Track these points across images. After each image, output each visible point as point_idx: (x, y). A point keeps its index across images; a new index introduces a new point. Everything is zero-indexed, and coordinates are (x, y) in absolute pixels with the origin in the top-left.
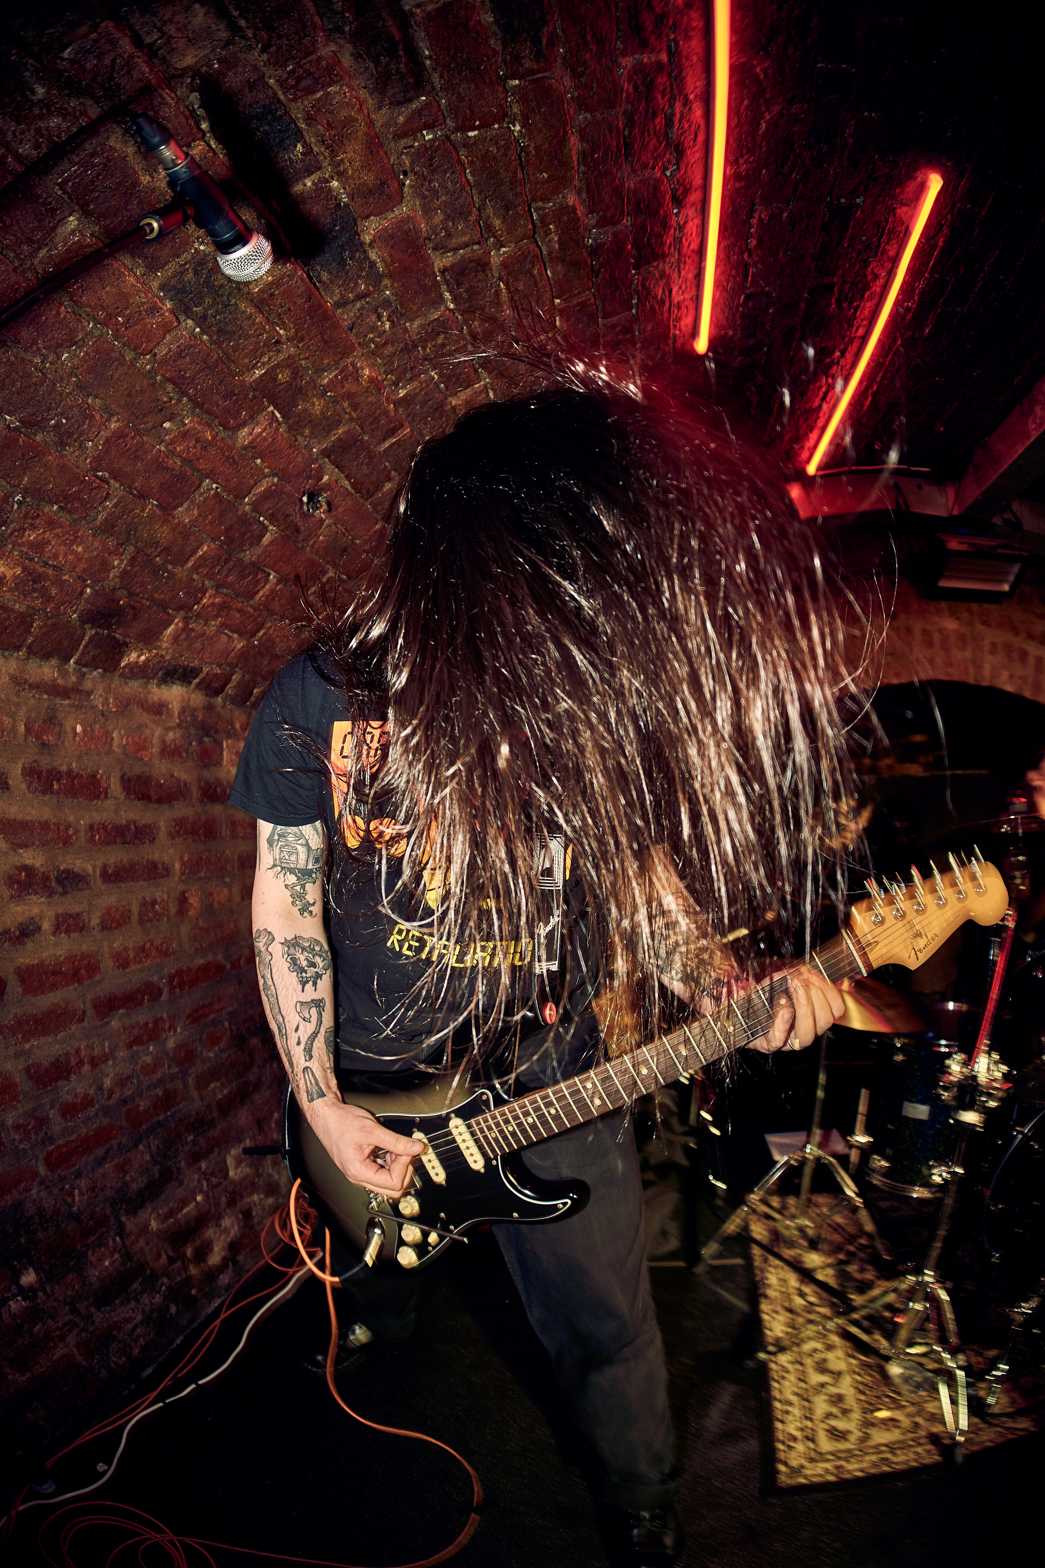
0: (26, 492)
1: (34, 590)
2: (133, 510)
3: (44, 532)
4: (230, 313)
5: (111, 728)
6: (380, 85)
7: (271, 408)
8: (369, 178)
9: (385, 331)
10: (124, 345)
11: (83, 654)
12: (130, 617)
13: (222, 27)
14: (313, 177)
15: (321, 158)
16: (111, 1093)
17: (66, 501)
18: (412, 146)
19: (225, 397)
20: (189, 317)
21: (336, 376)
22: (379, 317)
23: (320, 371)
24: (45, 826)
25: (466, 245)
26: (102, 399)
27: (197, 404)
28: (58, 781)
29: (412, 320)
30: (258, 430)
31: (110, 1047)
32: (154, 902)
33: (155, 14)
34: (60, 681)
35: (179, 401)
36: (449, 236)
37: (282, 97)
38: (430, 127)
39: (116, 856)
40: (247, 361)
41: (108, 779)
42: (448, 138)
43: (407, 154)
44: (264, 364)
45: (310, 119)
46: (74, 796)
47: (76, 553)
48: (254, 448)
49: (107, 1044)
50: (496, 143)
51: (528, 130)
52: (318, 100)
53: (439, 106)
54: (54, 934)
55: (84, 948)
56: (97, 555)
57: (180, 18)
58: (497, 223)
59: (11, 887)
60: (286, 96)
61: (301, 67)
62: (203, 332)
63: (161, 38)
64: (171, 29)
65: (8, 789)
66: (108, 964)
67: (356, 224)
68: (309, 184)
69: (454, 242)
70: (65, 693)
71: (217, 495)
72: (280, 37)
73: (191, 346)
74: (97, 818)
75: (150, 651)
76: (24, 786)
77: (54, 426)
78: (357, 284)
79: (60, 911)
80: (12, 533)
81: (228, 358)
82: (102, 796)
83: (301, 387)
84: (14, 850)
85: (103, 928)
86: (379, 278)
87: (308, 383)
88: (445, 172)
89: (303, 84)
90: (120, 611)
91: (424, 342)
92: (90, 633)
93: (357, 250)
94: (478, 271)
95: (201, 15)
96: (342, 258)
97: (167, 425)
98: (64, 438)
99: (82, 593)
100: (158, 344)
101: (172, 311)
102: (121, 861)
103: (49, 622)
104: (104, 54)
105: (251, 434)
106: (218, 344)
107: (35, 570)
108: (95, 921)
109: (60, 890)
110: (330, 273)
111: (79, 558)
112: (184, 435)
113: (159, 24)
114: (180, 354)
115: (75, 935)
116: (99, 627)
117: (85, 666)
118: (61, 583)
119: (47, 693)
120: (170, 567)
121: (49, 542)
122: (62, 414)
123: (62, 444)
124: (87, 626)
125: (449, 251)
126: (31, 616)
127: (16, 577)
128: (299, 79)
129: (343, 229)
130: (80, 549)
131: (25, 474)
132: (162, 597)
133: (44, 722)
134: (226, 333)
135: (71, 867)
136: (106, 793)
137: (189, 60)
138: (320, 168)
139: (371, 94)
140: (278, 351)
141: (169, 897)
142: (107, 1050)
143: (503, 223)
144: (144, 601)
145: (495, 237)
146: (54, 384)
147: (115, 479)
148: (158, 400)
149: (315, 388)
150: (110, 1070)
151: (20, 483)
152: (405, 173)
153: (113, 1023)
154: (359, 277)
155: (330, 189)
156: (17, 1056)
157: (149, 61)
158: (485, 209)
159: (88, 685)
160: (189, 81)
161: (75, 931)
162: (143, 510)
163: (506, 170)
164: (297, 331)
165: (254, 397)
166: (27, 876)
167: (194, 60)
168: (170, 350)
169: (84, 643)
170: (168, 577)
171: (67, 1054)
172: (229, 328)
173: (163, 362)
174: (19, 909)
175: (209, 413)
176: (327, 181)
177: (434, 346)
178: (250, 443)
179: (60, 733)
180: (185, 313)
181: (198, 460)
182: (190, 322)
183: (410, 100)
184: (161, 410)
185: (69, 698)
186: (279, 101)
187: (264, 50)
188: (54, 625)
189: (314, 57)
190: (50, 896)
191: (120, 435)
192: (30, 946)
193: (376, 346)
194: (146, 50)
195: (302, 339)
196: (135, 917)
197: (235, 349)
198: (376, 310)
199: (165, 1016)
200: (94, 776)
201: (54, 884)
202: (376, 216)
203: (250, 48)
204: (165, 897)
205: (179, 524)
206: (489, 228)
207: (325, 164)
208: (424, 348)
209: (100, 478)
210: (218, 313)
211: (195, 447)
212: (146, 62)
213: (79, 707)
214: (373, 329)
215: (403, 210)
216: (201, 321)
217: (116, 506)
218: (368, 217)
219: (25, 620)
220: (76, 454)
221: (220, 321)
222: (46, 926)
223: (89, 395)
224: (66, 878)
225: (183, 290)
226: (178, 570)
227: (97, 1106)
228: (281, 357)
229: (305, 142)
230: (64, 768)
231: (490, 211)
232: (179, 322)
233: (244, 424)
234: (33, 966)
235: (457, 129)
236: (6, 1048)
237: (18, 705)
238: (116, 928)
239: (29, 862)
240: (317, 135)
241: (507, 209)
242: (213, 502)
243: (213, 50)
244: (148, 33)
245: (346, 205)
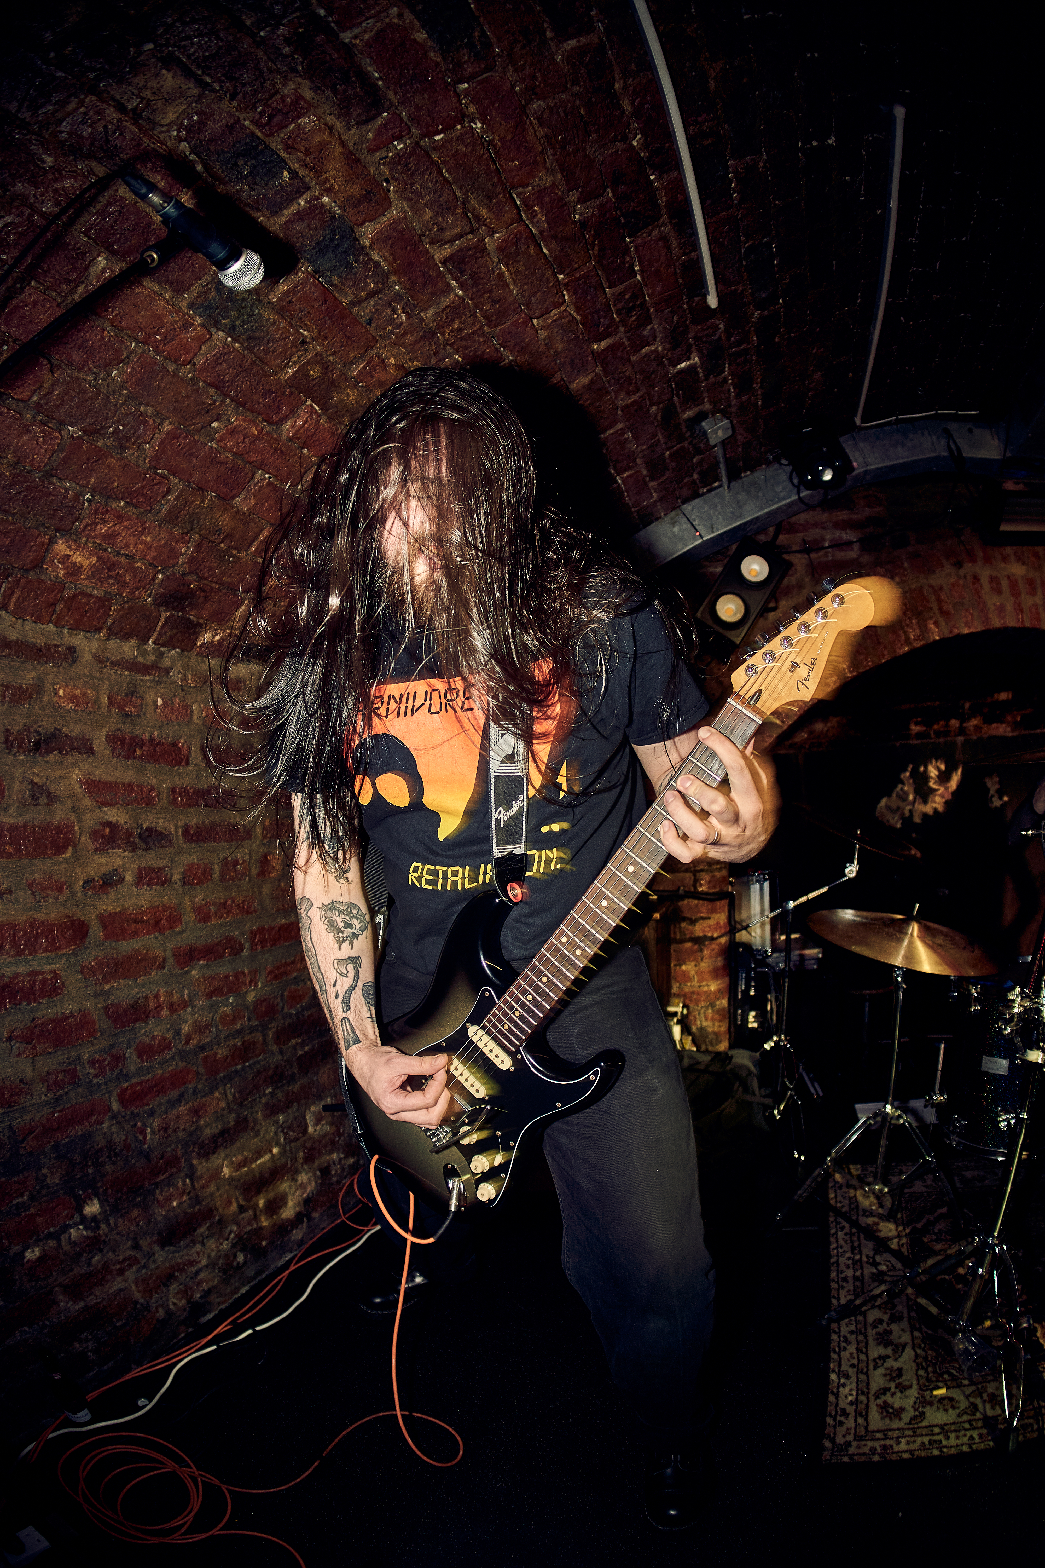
0: (94, 491)
1: (110, 577)
2: (194, 501)
3: (114, 525)
4: (256, 322)
5: (190, 701)
6: (344, 110)
7: (309, 402)
8: (355, 190)
9: (401, 324)
10: (166, 358)
11: (160, 634)
12: (202, 599)
13: (191, 85)
14: (304, 196)
15: (308, 179)
16: (189, 1038)
17: (131, 498)
18: (387, 157)
19: (264, 396)
20: (219, 329)
21: (364, 368)
22: (394, 311)
23: (349, 364)
24: (129, 787)
25: (460, 236)
26: (152, 406)
27: (240, 404)
28: (141, 748)
29: (425, 310)
30: (300, 422)
31: (189, 995)
32: (236, 863)
33: (130, 84)
34: (140, 660)
35: (223, 402)
36: (442, 230)
37: (260, 134)
38: (399, 138)
39: (197, 818)
40: (279, 361)
41: (189, 747)
42: (417, 144)
43: (384, 164)
44: (294, 363)
45: (289, 148)
46: (157, 761)
47: (145, 543)
48: (299, 438)
49: (186, 992)
50: (463, 142)
51: (488, 125)
52: (292, 132)
53: (401, 119)
54: (137, 886)
55: (166, 900)
56: (165, 544)
57: (153, 84)
58: (484, 212)
59: (96, 841)
60: (262, 133)
61: (269, 106)
62: (235, 340)
63: (141, 102)
64: (147, 94)
65: (93, 753)
66: (189, 917)
67: (353, 231)
68: (303, 203)
69: (448, 235)
70: (145, 669)
71: (270, 484)
72: (244, 85)
73: (226, 354)
74: (179, 782)
75: (224, 631)
76: (108, 752)
77: (113, 433)
78: (366, 283)
79: (143, 865)
80: (86, 527)
81: (261, 360)
82: (184, 763)
83: (333, 380)
84: (99, 807)
85: (184, 883)
86: (386, 275)
87: (339, 376)
88: (423, 174)
89: (276, 120)
90: (191, 594)
91: (441, 327)
92: (165, 615)
93: (360, 255)
94: (477, 258)
95: (170, 78)
96: (348, 262)
97: (215, 424)
98: (122, 442)
99: (154, 578)
100: (196, 355)
101: (202, 325)
102: (203, 823)
103: (126, 606)
104: (95, 123)
105: (294, 426)
106: (250, 349)
107: (109, 559)
108: (177, 877)
109: (143, 846)
110: (340, 277)
111: (149, 547)
112: (233, 432)
113: (136, 92)
114: (217, 361)
115: (157, 888)
116: (173, 609)
117: (163, 645)
118: (134, 571)
119: (128, 669)
120: (234, 552)
121: (119, 534)
122: (119, 422)
123: (123, 448)
124: (162, 609)
125: (446, 243)
126: (109, 600)
127: (91, 566)
128: (271, 117)
129: (342, 237)
130: (149, 539)
131: (91, 475)
132: (230, 580)
133: (126, 695)
134: (255, 339)
135: (153, 825)
136: (188, 760)
137: (171, 116)
138: (309, 188)
139: (338, 119)
140: (306, 350)
141: (250, 858)
142: (186, 997)
143: (489, 211)
144: (214, 585)
145: (485, 225)
146: (108, 397)
147: (174, 475)
148: (204, 403)
149: (346, 380)
150: (189, 1016)
151: (88, 483)
152: (387, 181)
153: (193, 973)
154: (367, 277)
155: (323, 205)
156: (96, 995)
157: (135, 122)
158: (469, 202)
159: (166, 663)
160: (175, 133)
161: (157, 884)
162: (203, 502)
163: (479, 163)
164: (319, 332)
165: (291, 393)
166: (110, 831)
167: (175, 116)
168: (207, 360)
169: (160, 624)
170: (233, 562)
171: (146, 998)
172: (257, 334)
173: (203, 369)
174: (103, 861)
175: (252, 411)
176: (318, 199)
177: (452, 331)
178: (294, 435)
179: (141, 705)
180: (215, 326)
181: (248, 453)
182: (221, 333)
183: (374, 118)
184: (207, 412)
185: (149, 674)
186: (258, 137)
187: (232, 98)
188: (130, 608)
189: (278, 96)
190: (133, 851)
191: (173, 436)
192: (112, 895)
193: (397, 337)
194: (131, 115)
195: (326, 338)
196: (216, 876)
197: (266, 352)
198: (390, 305)
199: (246, 970)
200: (175, 744)
201: (137, 840)
202: (370, 221)
203: (220, 99)
204: (247, 858)
205: (238, 512)
206: (477, 218)
207: (313, 184)
208: (443, 334)
209: (161, 475)
210: (244, 322)
211: (244, 442)
212: (133, 124)
213: (159, 683)
214: (391, 321)
215: (394, 213)
216: (231, 331)
217: (177, 499)
218: (363, 223)
219: (104, 603)
220: (136, 454)
221: (248, 329)
222: (129, 877)
223: (140, 404)
224: (149, 836)
225: (209, 307)
226: (242, 554)
227: (174, 1049)
228: (310, 355)
229: (290, 168)
230: (147, 737)
231: (474, 202)
232: (211, 335)
233: (286, 418)
234: (116, 913)
235: (423, 136)
236: (86, 987)
237: (101, 680)
238: (198, 884)
239: (113, 819)
240: (298, 160)
241: (490, 199)
242: (267, 491)
243: (190, 105)
244: (129, 101)
245: (341, 217)
